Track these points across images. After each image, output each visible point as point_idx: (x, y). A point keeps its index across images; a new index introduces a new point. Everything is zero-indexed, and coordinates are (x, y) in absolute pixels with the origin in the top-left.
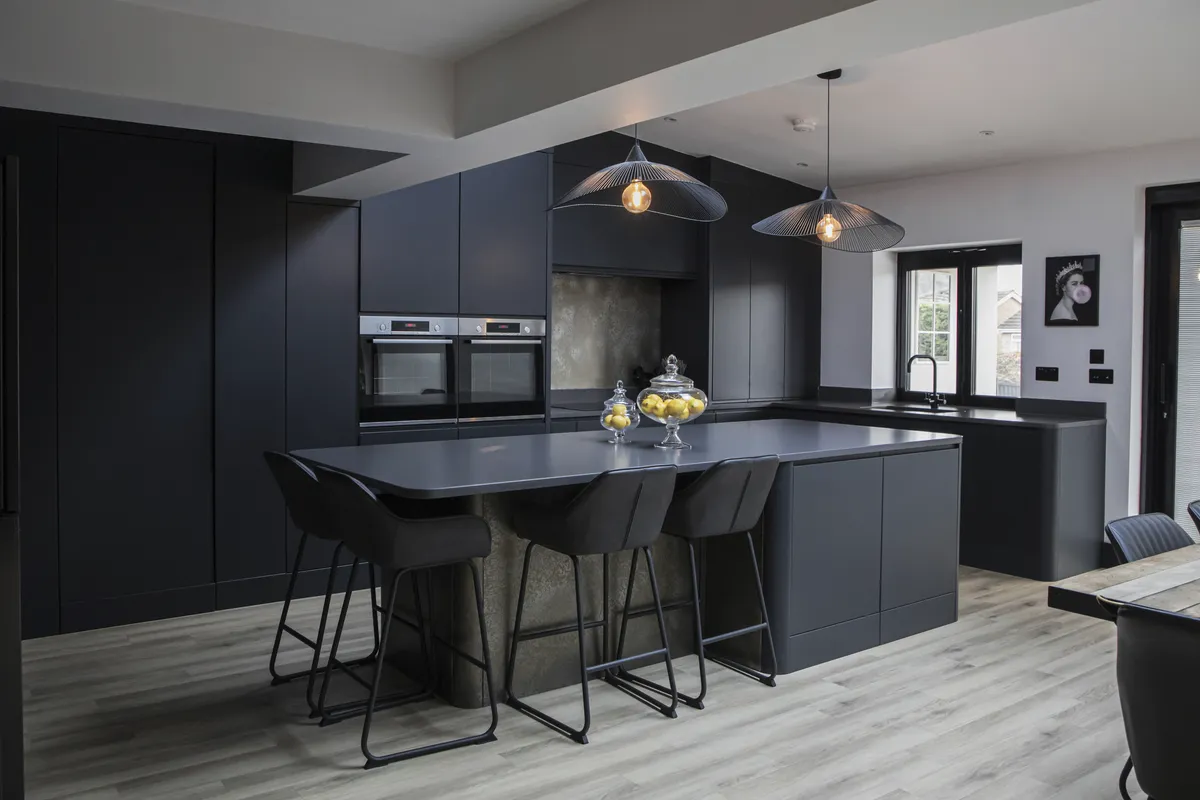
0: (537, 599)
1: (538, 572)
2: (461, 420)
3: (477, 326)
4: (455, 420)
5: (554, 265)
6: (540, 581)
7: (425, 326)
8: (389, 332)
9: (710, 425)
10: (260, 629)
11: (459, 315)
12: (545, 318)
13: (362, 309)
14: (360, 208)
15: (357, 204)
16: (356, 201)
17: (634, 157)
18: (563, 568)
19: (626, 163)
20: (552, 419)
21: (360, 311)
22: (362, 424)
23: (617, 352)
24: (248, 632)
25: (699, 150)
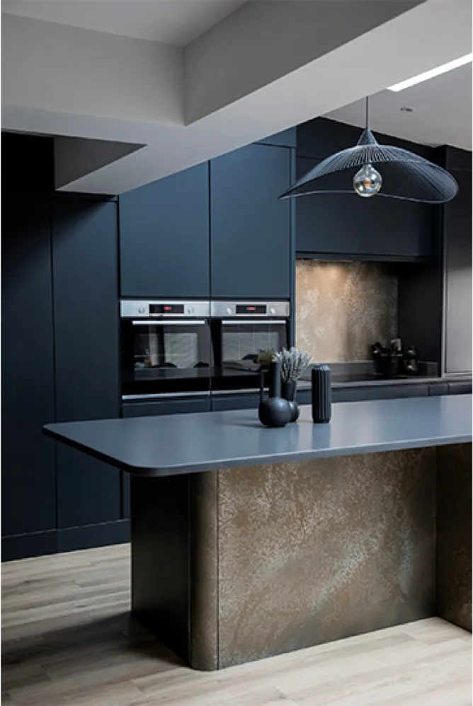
0: (270, 566)
1: (271, 540)
2: (214, 392)
3: (228, 309)
4: (208, 393)
5: (297, 252)
6: (273, 548)
7: (180, 309)
8: (147, 314)
9: (443, 397)
10: (28, 582)
11: (210, 299)
12: (289, 300)
13: (122, 294)
14: (118, 202)
15: (115, 199)
16: (114, 196)
17: (366, 141)
18: (295, 537)
19: (357, 148)
20: (298, 391)
21: (120, 296)
22: (124, 397)
23: (357, 330)
24: (16, 586)
25: (433, 139)
